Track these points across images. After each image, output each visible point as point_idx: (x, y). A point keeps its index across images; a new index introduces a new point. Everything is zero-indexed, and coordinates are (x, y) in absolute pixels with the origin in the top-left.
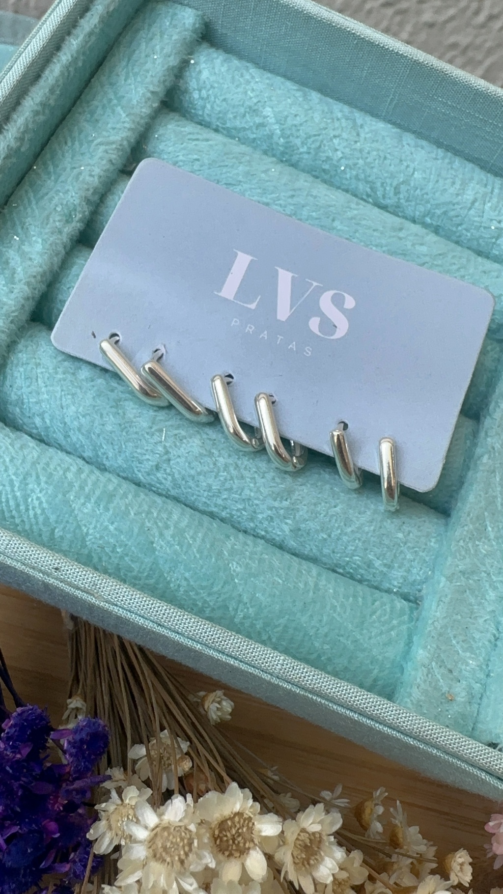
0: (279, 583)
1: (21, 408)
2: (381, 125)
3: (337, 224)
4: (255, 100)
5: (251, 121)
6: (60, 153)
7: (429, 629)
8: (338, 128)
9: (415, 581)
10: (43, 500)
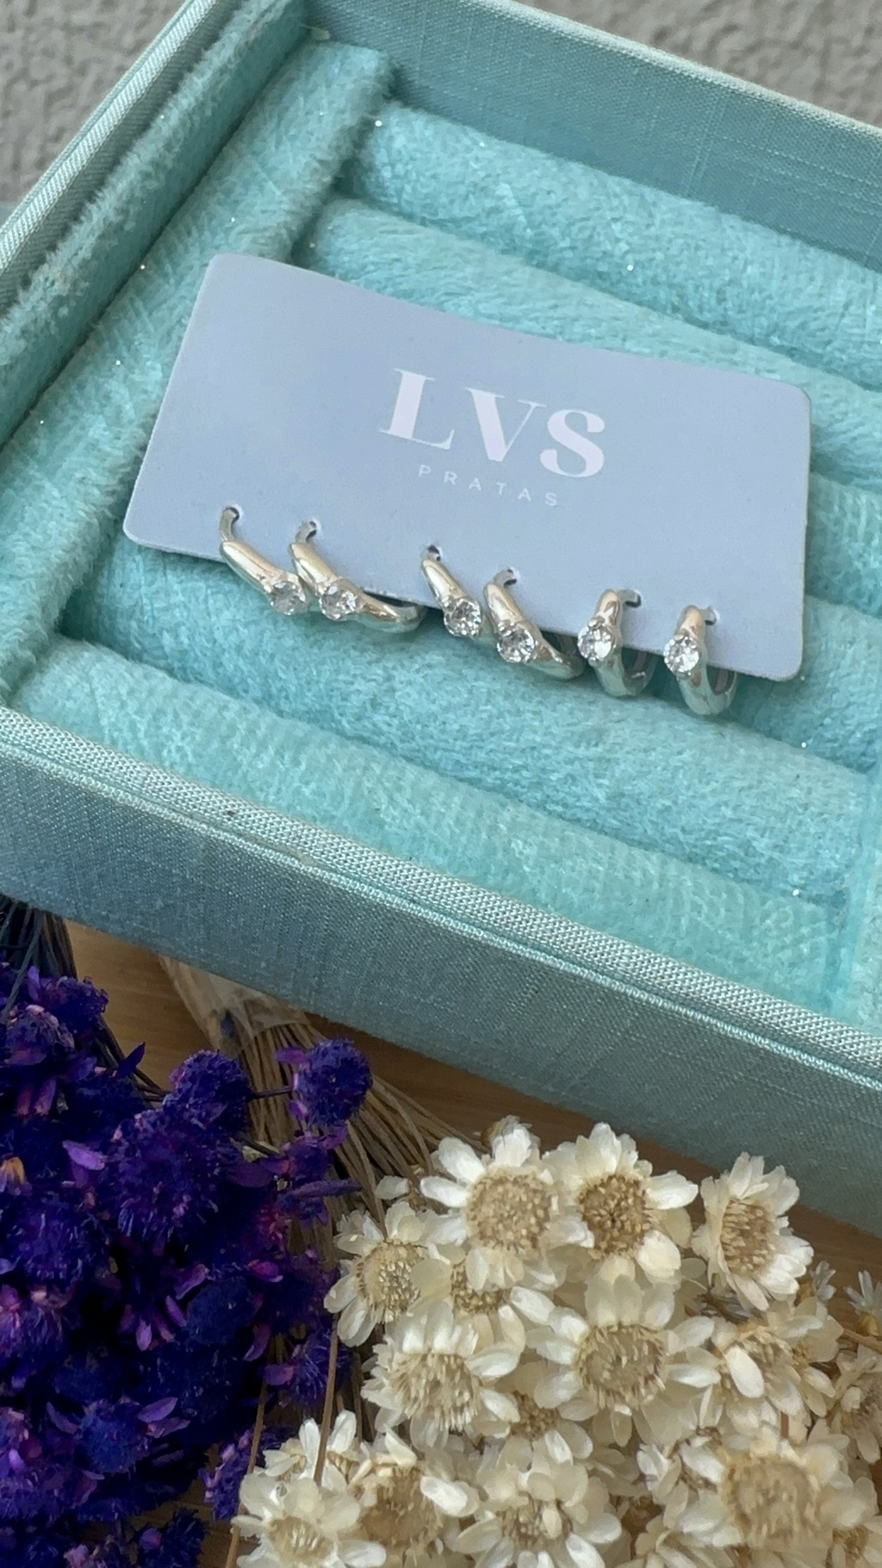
0: (599, 871)
1: (139, 621)
2: (685, 202)
3: (628, 345)
4: (482, 174)
5: (474, 206)
6: (181, 247)
7: (868, 931)
8: (617, 208)
9: (828, 873)
10: (188, 750)
